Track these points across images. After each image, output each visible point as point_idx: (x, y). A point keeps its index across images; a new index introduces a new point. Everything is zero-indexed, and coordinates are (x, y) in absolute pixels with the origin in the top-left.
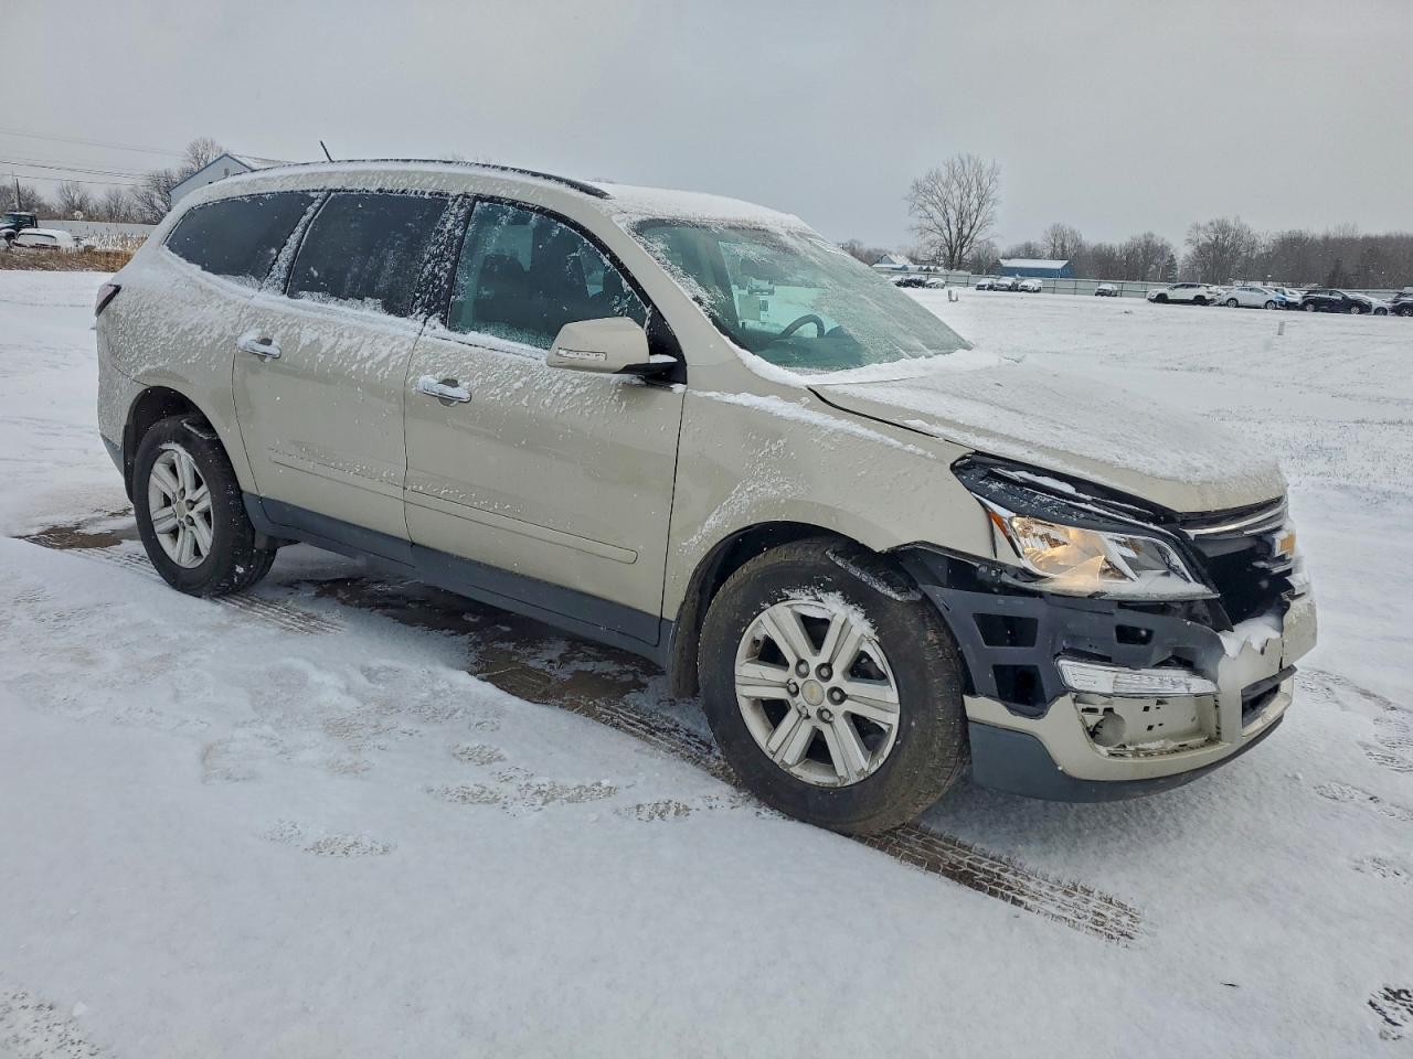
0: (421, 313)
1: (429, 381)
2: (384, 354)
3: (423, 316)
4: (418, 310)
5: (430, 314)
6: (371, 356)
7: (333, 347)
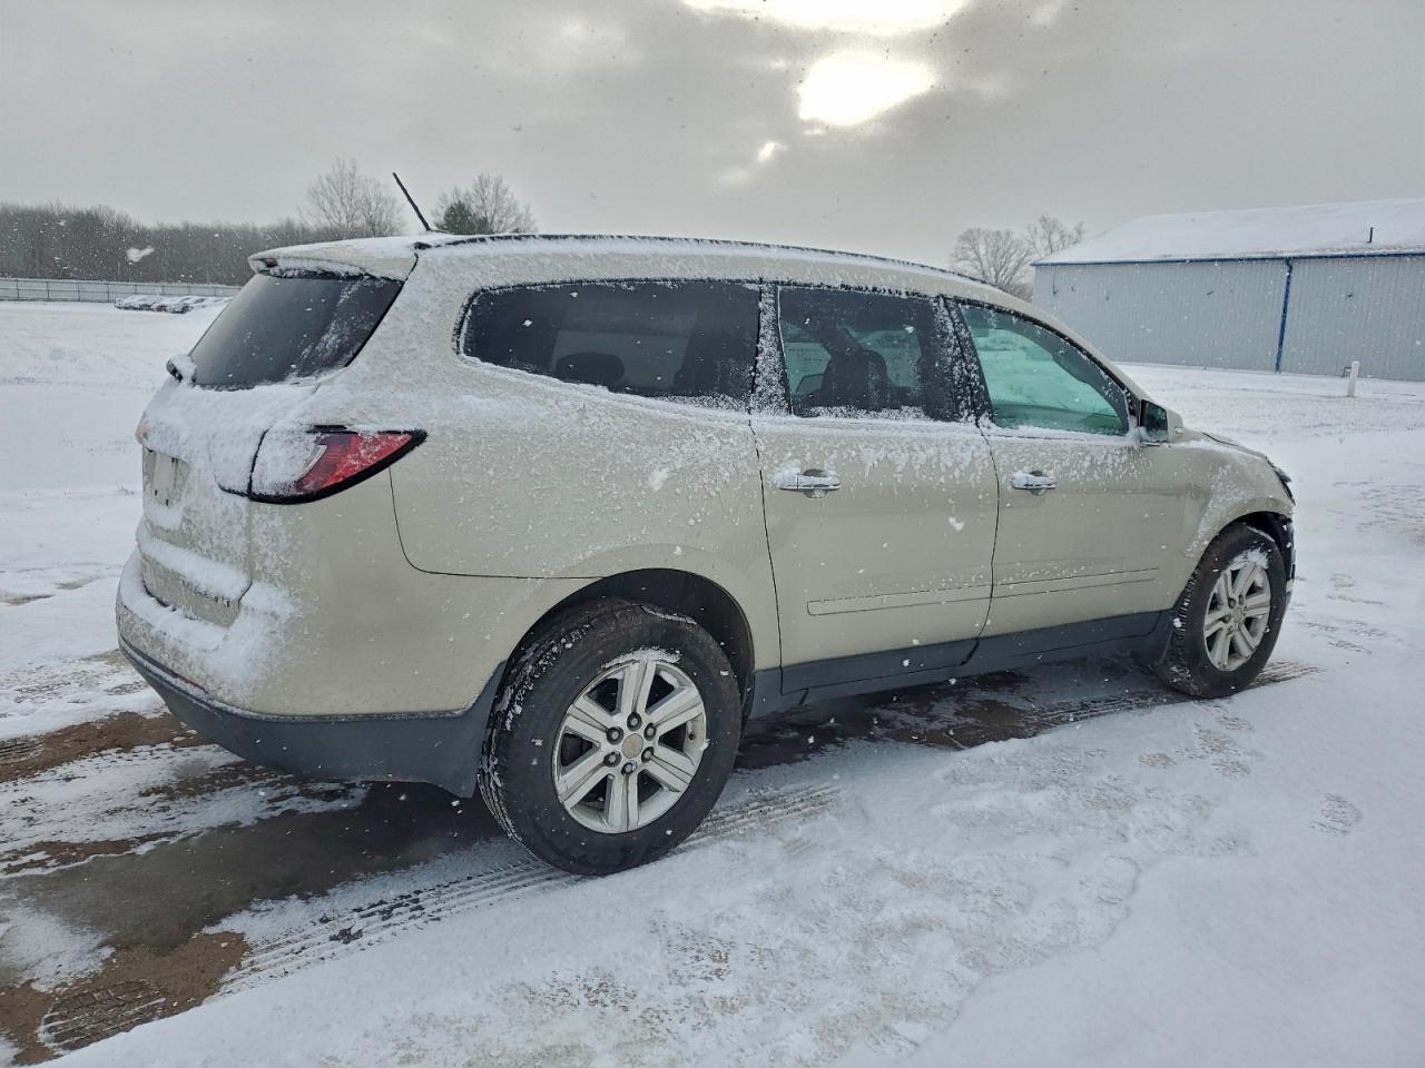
0: (969, 415)
1: (1022, 477)
2: (968, 460)
3: (972, 418)
4: (966, 413)
5: (978, 416)
6: (956, 464)
7: (909, 464)
